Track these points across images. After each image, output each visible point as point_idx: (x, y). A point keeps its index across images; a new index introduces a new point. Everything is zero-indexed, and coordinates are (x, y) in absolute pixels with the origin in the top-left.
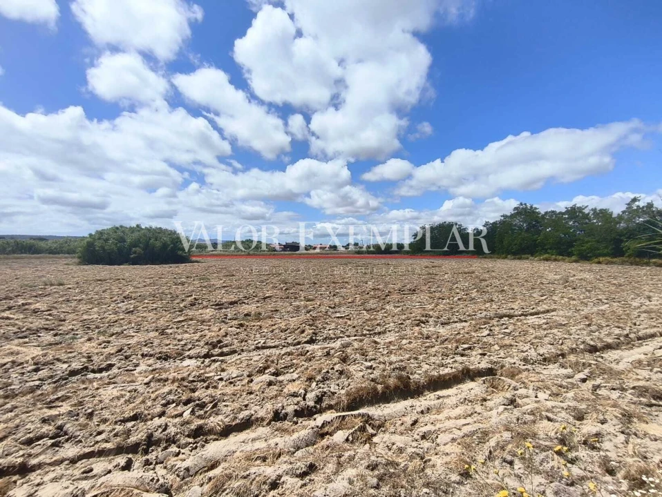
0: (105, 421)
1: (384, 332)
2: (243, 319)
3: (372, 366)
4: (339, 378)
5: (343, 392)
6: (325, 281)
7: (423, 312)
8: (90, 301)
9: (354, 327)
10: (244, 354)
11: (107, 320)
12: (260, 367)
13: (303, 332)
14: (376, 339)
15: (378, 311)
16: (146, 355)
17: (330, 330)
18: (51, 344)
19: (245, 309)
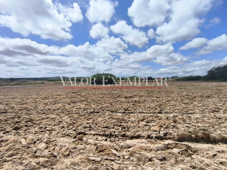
0: (100, 126)
1: (194, 113)
2: (134, 102)
3: (189, 126)
4: (173, 128)
5: (175, 134)
6: (163, 91)
7: (216, 107)
8: (93, 94)
9: (178, 110)
10: (136, 114)
11: (97, 99)
12: (142, 119)
13: (156, 109)
14: (189, 115)
15: (190, 104)
16: (108, 110)
17: (167, 109)
18: (86, 104)
19: (134, 99)
